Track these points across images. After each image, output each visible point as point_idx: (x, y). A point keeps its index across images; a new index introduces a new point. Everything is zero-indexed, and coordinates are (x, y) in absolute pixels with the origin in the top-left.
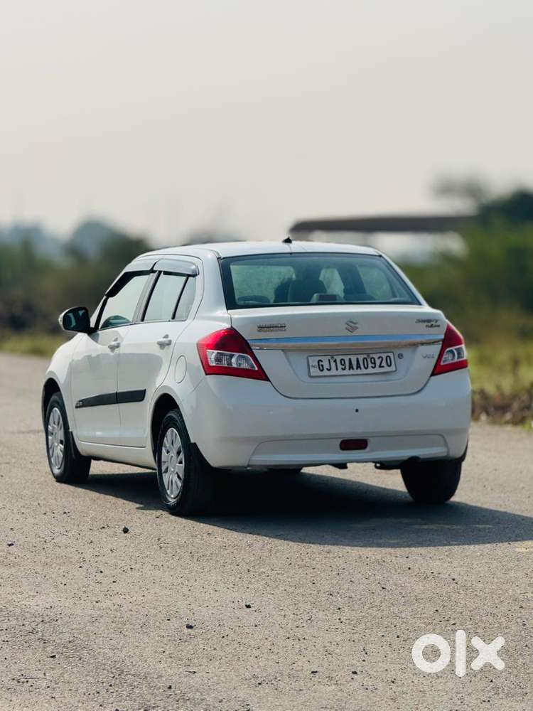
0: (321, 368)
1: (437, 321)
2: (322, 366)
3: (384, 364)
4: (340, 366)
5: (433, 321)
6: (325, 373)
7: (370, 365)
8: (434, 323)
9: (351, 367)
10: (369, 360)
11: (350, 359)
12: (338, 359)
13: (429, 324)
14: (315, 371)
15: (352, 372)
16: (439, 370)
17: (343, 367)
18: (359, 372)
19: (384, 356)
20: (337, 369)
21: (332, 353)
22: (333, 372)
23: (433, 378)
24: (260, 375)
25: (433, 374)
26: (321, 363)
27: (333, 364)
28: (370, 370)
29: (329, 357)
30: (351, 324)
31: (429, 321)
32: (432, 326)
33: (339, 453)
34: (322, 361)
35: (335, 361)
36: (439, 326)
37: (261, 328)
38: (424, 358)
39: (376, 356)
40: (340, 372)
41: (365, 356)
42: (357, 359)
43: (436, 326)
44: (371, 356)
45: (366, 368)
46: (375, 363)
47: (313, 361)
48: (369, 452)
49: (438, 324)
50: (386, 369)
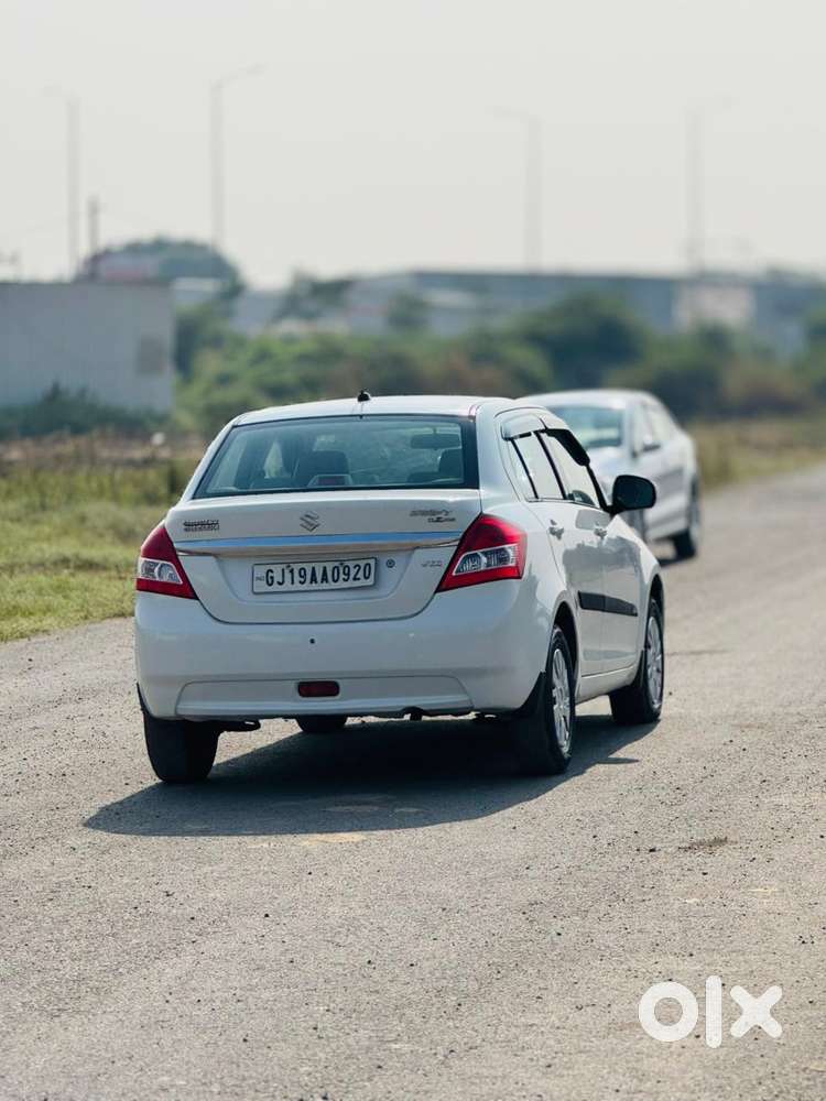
0: (270, 581)
1: (447, 513)
2: (272, 578)
3: (360, 575)
4: (297, 578)
5: (440, 513)
6: (276, 587)
7: (342, 576)
8: (442, 516)
9: (314, 579)
10: (341, 571)
11: (313, 569)
12: (296, 568)
13: (435, 518)
14: (262, 586)
15: (314, 586)
16: (448, 583)
17: (302, 580)
18: (325, 586)
19: (362, 563)
20: (293, 583)
21: (288, 558)
22: (287, 586)
23: (437, 594)
24: (185, 590)
25: (439, 589)
26: (270, 574)
27: (288, 576)
28: (341, 584)
29: (284, 566)
30: (309, 520)
31: (433, 513)
32: (439, 520)
33: (296, 701)
34: (272, 571)
35: (292, 571)
36: (453, 520)
37: (189, 526)
38: (425, 566)
39: (351, 564)
40: (297, 586)
41: (337, 564)
42: (325, 569)
43: (446, 520)
44: (346, 563)
45: (335, 581)
46: (348, 574)
47: (261, 571)
48: (340, 700)
49: (450, 516)
50: (363, 582)
